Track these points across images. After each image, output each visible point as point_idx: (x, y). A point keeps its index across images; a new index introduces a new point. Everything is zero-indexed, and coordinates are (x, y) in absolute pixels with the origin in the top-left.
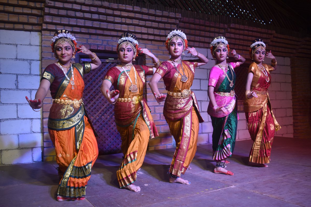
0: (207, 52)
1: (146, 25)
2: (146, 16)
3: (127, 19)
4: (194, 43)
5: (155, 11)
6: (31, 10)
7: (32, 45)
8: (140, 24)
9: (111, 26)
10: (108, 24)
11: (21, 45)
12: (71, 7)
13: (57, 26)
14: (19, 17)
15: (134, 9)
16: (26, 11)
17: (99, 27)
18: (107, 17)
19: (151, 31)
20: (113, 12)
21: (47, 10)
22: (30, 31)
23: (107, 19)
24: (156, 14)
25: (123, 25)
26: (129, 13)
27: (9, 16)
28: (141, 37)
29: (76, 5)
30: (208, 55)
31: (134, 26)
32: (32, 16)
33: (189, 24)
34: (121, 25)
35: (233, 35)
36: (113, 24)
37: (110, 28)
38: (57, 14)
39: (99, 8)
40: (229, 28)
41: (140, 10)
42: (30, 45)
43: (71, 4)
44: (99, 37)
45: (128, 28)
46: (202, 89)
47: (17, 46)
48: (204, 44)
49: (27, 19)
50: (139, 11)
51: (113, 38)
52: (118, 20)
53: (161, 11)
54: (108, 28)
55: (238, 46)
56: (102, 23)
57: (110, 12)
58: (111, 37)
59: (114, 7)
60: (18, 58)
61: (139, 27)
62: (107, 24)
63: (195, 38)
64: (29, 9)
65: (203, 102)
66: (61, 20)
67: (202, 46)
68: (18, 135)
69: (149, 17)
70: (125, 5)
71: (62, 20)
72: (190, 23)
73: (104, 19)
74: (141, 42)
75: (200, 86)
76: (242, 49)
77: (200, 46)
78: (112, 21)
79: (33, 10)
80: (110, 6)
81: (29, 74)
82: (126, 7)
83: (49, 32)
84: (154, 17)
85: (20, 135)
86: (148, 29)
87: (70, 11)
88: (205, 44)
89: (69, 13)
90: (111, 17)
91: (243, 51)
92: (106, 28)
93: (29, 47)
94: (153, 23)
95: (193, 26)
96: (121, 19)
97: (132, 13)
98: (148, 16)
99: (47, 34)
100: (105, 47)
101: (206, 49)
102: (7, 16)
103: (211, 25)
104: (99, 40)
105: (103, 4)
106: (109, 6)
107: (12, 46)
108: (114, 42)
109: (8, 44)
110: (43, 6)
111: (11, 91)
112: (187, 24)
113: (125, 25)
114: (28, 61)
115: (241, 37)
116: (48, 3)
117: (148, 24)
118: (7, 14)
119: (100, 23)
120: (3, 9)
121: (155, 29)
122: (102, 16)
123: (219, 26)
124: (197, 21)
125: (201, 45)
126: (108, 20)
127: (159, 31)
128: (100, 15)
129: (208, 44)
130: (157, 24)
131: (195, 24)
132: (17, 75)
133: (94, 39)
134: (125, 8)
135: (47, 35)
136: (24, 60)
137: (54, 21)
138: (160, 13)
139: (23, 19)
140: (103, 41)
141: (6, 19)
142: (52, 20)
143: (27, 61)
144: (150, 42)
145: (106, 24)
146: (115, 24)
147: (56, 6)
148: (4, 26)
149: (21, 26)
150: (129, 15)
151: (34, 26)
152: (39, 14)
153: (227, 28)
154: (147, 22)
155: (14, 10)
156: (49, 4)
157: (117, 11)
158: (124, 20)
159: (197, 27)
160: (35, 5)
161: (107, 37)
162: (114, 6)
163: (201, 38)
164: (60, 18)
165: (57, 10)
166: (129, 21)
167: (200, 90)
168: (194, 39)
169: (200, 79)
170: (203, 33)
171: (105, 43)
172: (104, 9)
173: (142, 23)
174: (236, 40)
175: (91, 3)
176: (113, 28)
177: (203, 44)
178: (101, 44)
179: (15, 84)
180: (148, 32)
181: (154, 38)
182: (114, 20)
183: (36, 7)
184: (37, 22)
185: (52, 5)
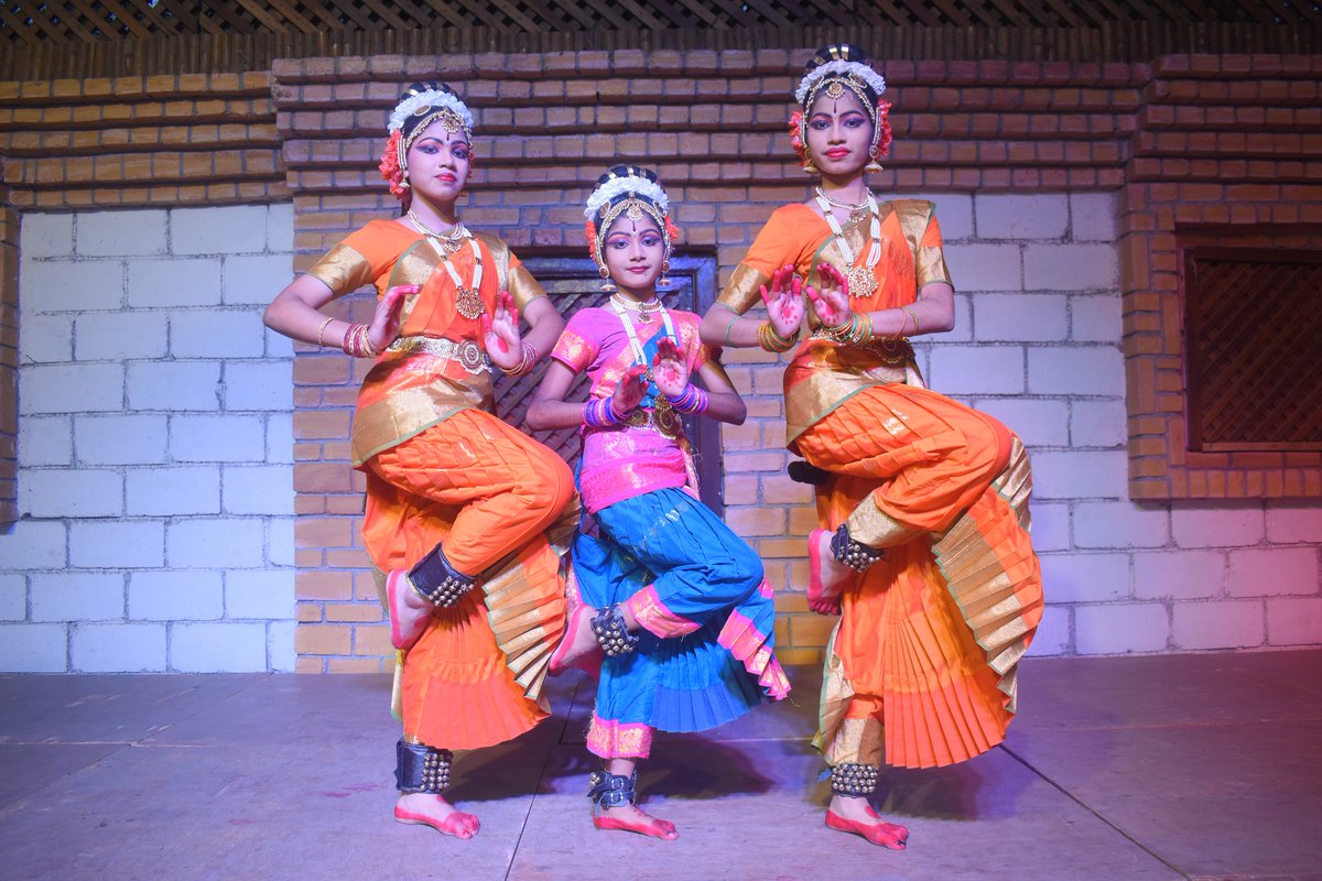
0: (1069, 208)
1: (692, 121)
2: (685, 81)
3: (603, 107)
4: (981, 176)
5: (719, 55)
6: (243, 127)
7: (273, 253)
8: (663, 121)
9: (540, 147)
10: (527, 138)
11: (238, 254)
12: (361, 97)
13: (337, 173)
14: (213, 162)
15: (616, 62)
16: (230, 133)
17: (489, 156)
18: (513, 113)
19: (725, 144)
20: (531, 90)
21: (283, 121)
22: (267, 201)
23: (513, 121)
24: (724, 67)
25: (593, 136)
26: (603, 83)
27: (181, 158)
28: (686, 177)
29: (379, 85)
30: (1070, 224)
31: (644, 134)
32: (258, 151)
33: (926, 89)
34: (583, 136)
35: (1195, 110)
36: (550, 137)
37: (536, 155)
38: (318, 128)
39: (470, 83)
40: (1158, 78)
41: (646, 63)
42: (267, 252)
43: (363, 85)
44: (510, 196)
45: (617, 144)
46: (1034, 389)
47: (223, 261)
48: (1040, 175)
49: (240, 162)
50: (641, 64)
51: (568, 193)
52: (560, 117)
53: (749, 52)
54: (529, 156)
55: (1242, 162)
56: (503, 141)
57: (518, 90)
58: (558, 192)
59: (526, 69)
60: (227, 302)
61: (668, 135)
62: (524, 142)
63: (978, 149)
64: (238, 126)
65: (1040, 452)
66: (341, 149)
67: (1026, 184)
68: (224, 574)
69: (696, 84)
70: (573, 54)
71: (345, 148)
72: (931, 85)
73: (501, 123)
74: (696, 198)
75: (1026, 377)
76: (1271, 176)
77: (1017, 184)
78: (536, 124)
79: (250, 127)
80: (511, 68)
81: (263, 357)
82: (576, 60)
83: (316, 199)
84: (723, 82)
85: (228, 573)
86: (714, 135)
87: (368, 112)
88: (1045, 173)
89: (363, 121)
90: (532, 109)
91: (1288, 189)
92: (520, 155)
93: (262, 258)
94: (727, 108)
95: (947, 96)
96: (577, 113)
97: (617, 80)
98: (692, 82)
99: (310, 208)
100: (533, 235)
101: (1062, 197)
102: (177, 163)
103: (1051, 76)
104: (508, 207)
105: (478, 64)
106: (506, 69)
107: (210, 262)
108: (570, 209)
109: (197, 257)
110: (274, 110)
111: (203, 419)
112: (916, 89)
113: (600, 136)
114: (260, 310)
115: (1249, 115)
116: (279, 95)
117: (704, 114)
118: (176, 154)
119: (493, 142)
120: (156, 141)
121: (744, 135)
122: (493, 110)
123: (1097, 76)
124: (964, 69)
125: (1022, 181)
126: (519, 122)
127: (766, 138)
128: (486, 111)
129: (1061, 172)
130: (747, 109)
131: (960, 86)
132: (223, 362)
133: (489, 206)
134: (571, 66)
135: (309, 212)
136: (246, 307)
137: (317, 158)
138: (744, 59)
139: (228, 163)
140: (522, 209)
141: (173, 173)
142: (310, 153)
143: (256, 309)
144: (738, 194)
145: (516, 140)
146: (558, 137)
147: (306, 100)
148: (178, 196)
149: (228, 191)
150: (602, 92)
151: (271, 185)
152: (273, 139)
153: (1148, 79)
154: (696, 108)
155: (193, 136)
156: (283, 99)
157: (548, 82)
158: (586, 116)
159: (972, 96)
160: (251, 109)
161: (540, 194)
162: (525, 64)
163: (1012, 145)
164: (339, 141)
165: (318, 115)
166: (608, 116)
167: (1025, 395)
168: (971, 157)
169: (1026, 345)
170: (1015, 122)
171: (532, 218)
172: (493, 84)
173: (672, 115)
174: (1224, 136)
175: (429, 70)
176: (548, 154)
177: (1034, 173)
178: (516, 222)
179: (218, 395)
180: (713, 148)
181: (752, 171)
182: (545, 122)
183: (256, 116)
184: (275, 166)
185: (292, 99)
